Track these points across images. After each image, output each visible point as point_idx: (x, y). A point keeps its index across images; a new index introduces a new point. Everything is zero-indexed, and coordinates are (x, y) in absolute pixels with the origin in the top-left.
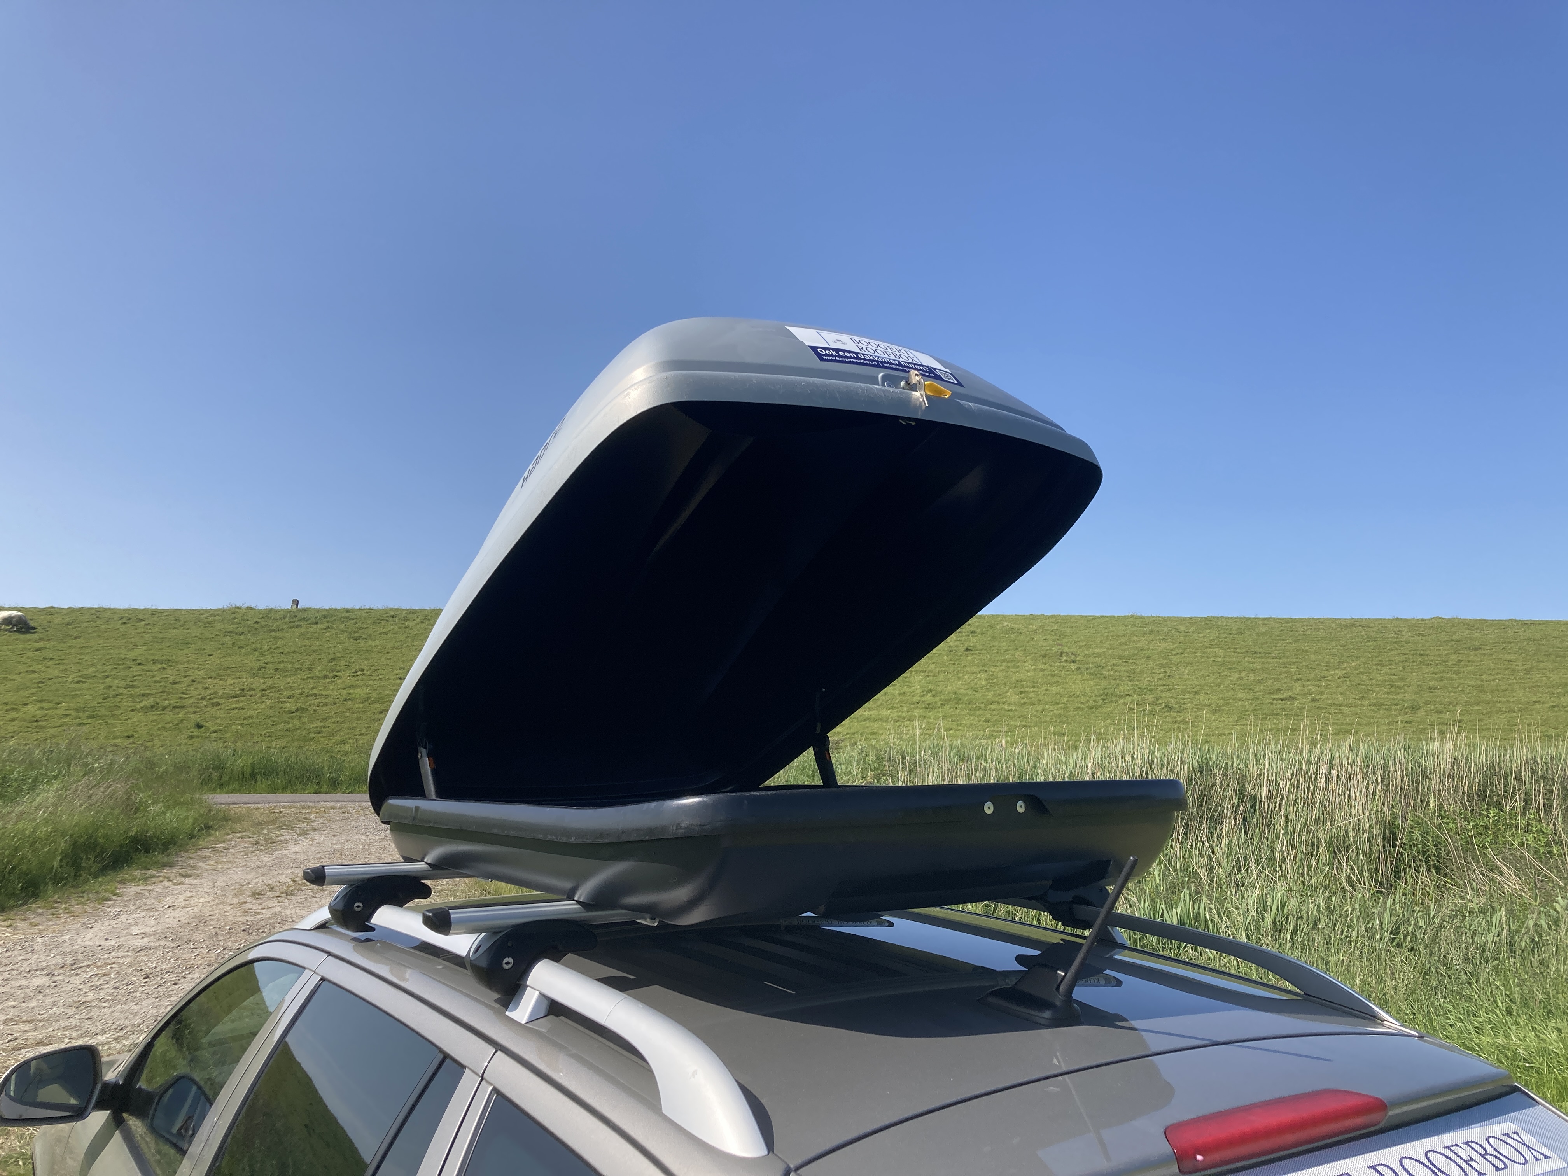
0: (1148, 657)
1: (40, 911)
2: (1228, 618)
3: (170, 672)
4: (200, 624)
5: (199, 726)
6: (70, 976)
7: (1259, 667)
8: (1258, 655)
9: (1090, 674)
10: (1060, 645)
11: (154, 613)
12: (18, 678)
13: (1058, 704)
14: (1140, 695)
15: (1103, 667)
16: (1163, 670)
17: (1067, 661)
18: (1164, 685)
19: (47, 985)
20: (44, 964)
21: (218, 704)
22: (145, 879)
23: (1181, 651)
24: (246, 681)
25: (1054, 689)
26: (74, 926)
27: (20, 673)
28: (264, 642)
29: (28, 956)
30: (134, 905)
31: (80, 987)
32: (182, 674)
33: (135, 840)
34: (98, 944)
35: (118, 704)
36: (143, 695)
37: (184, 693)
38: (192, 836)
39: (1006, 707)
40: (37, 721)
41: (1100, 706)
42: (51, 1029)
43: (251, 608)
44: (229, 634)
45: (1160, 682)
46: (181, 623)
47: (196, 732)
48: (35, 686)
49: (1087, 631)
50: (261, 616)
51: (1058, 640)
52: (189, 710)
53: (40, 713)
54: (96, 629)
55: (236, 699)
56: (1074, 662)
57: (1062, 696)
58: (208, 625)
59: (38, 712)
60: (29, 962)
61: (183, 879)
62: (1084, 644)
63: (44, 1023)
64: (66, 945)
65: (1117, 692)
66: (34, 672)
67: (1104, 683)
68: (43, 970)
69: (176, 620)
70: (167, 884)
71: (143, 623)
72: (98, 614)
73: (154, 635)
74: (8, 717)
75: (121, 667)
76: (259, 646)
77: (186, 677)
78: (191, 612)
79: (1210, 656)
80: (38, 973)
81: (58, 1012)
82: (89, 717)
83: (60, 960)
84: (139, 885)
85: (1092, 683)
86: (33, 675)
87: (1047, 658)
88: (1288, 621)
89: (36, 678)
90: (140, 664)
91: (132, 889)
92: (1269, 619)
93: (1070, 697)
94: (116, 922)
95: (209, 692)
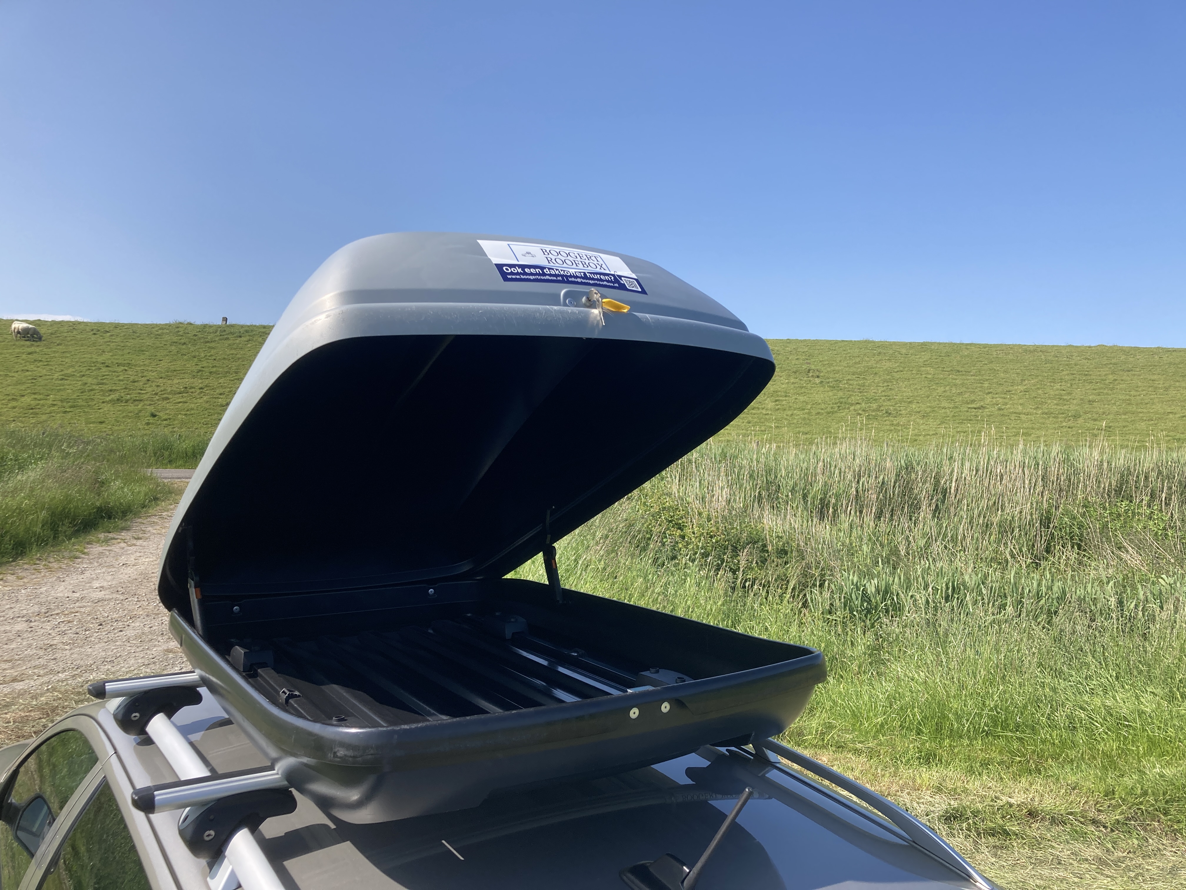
0: (876, 374)
1: (26, 566)
2: (940, 344)
3: (131, 373)
4: (152, 335)
5: (153, 415)
6: (44, 622)
7: (960, 383)
8: (961, 373)
9: (830, 387)
10: (809, 363)
11: (117, 326)
12: (16, 375)
13: (804, 410)
14: (867, 403)
15: (840, 381)
16: (886, 384)
17: (813, 376)
18: (885, 396)
19: (26, 630)
20: (25, 612)
21: (167, 399)
22: (107, 541)
23: (901, 369)
24: (188, 381)
25: (801, 398)
26: (50, 580)
27: (17, 372)
28: (201, 350)
29: (13, 606)
30: (97, 562)
31: (50, 632)
32: (140, 375)
33: (100, 509)
34: (66, 595)
35: (92, 397)
36: (111, 391)
37: (141, 390)
38: (144, 506)
39: (764, 412)
40: (32, 409)
41: (836, 412)
42: (24, 668)
43: (191, 324)
44: (175, 344)
45: (883, 394)
46: (138, 335)
47: (151, 420)
48: (30, 381)
49: (830, 353)
50: (198, 330)
51: (807, 359)
52: (146, 402)
53: (33, 403)
54: (73, 338)
55: (180, 395)
56: (818, 377)
57: (807, 403)
58: (158, 336)
59: (32, 402)
60: (13, 610)
61: (135, 542)
62: (827, 362)
63: (20, 662)
64: (43, 596)
65: (850, 401)
66: (28, 371)
67: (840, 394)
68: (23, 617)
69: (134, 332)
70: (123, 545)
71: (108, 334)
72: (73, 325)
73: (117, 344)
74: (10, 405)
75: (94, 368)
76: (197, 354)
77: (142, 377)
78: (145, 326)
79: (923, 373)
80: (19, 619)
81: (31, 653)
82: (71, 407)
83: (36, 609)
84: (102, 546)
85: (831, 394)
86: (27, 373)
87: (797, 374)
88: (985, 346)
89: (30, 376)
90: (107, 366)
91: (96, 549)
92: (971, 344)
93: (813, 404)
94: (82, 576)
95: (160, 389)
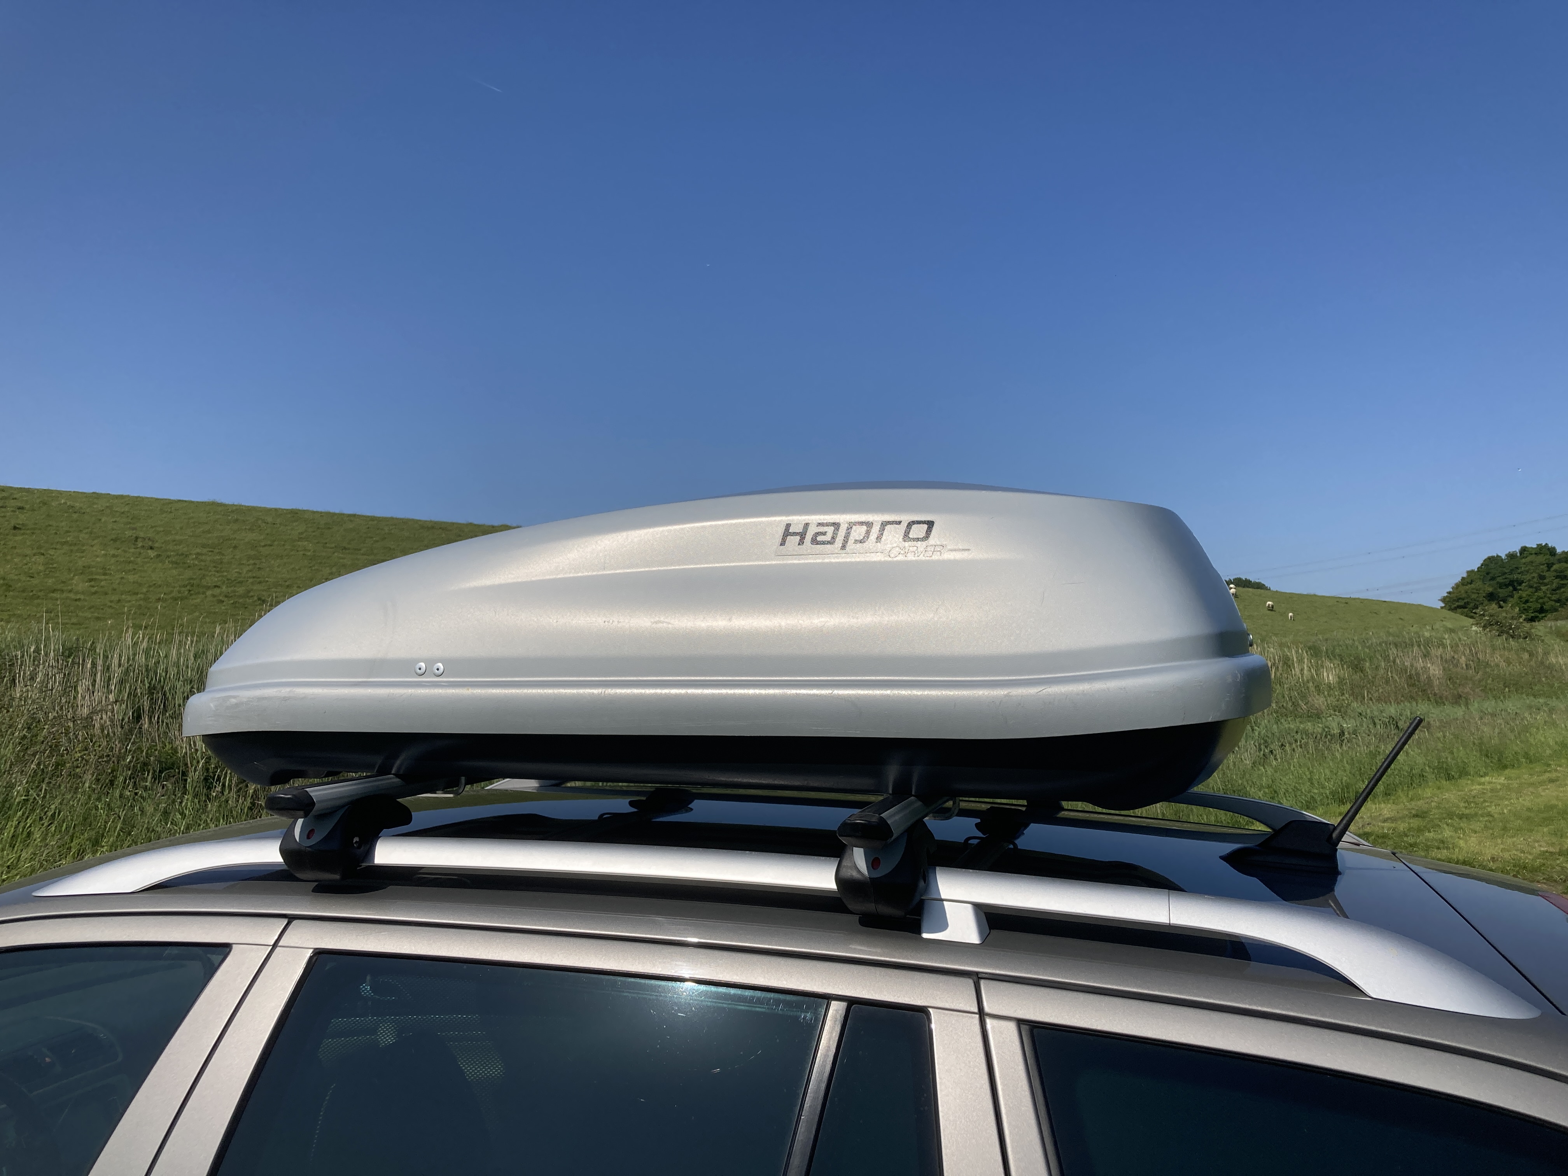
9: (172, 563)
10: (134, 529)
13: (137, 594)
14: (230, 587)
15: (186, 556)
16: (251, 562)
17: (143, 547)
18: (254, 577)
23: (269, 543)
25: (131, 578)
41: (186, 598)
45: (250, 574)
49: (163, 516)
51: (130, 523)
56: (151, 548)
57: (140, 585)
62: (162, 529)
65: (204, 583)
67: (188, 573)
79: (299, 549)
85: (175, 572)
87: (118, 543)
88: (373, 519)
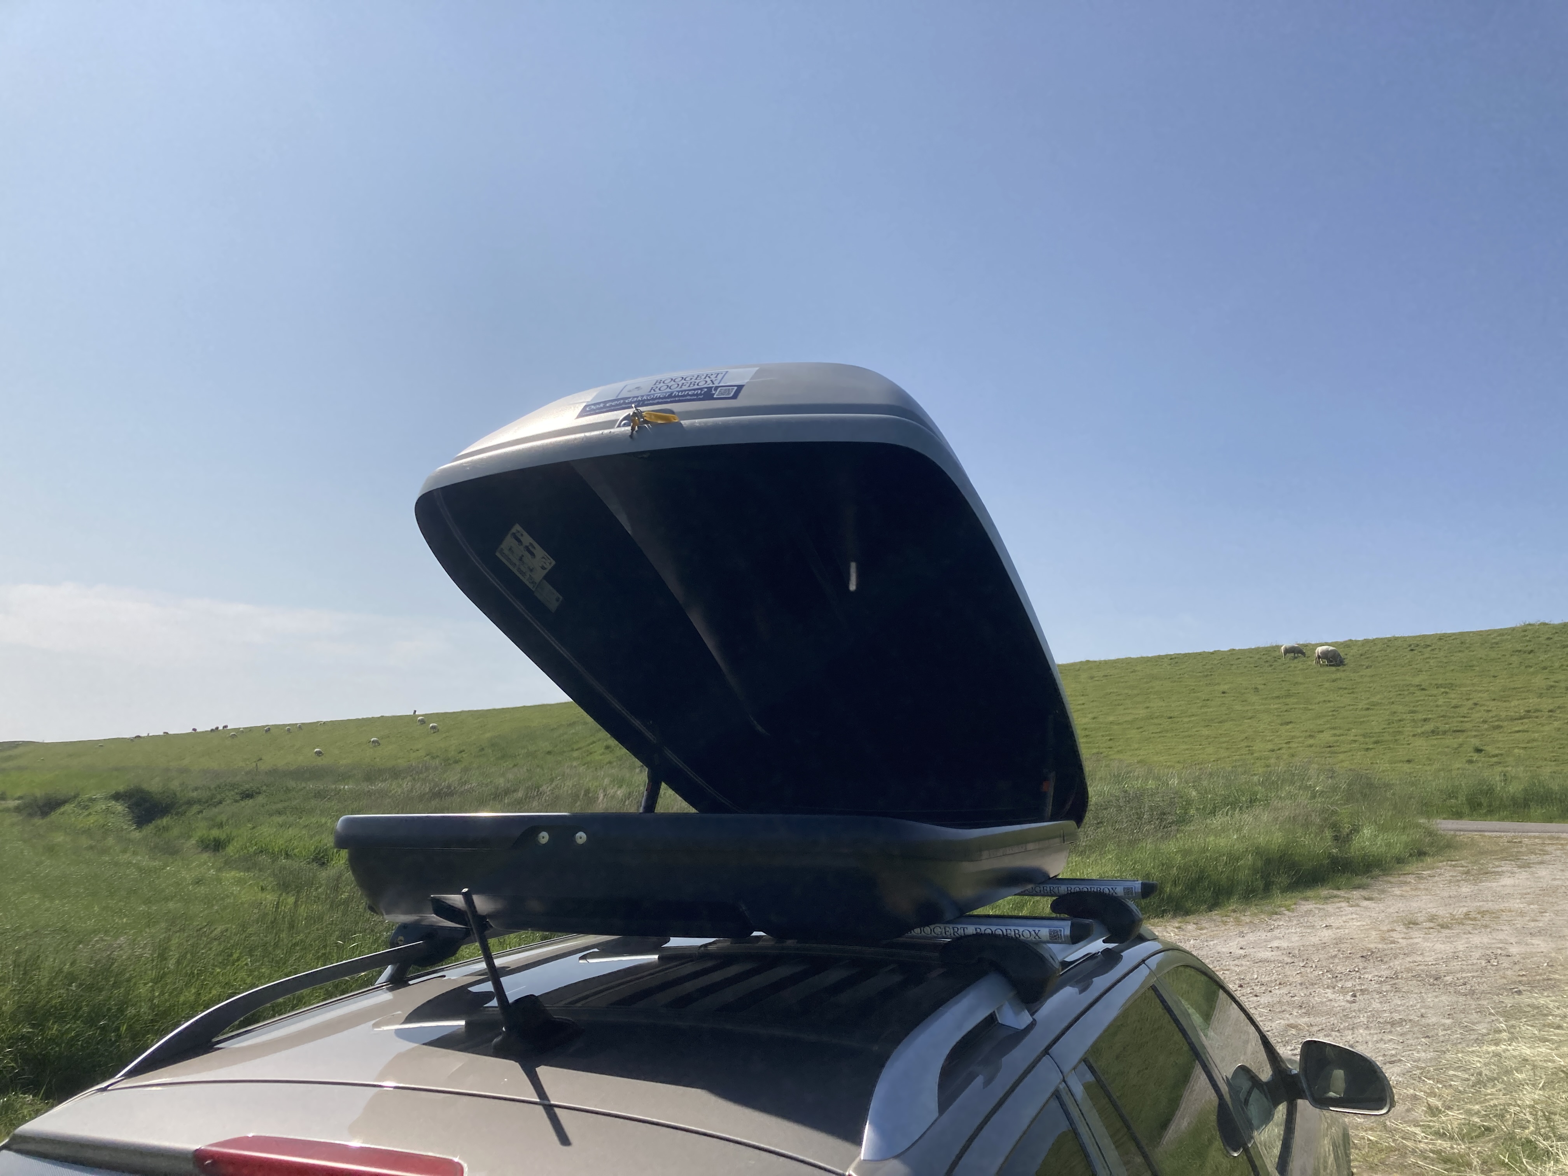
4: (1486, 645)
5: (1479, 751)
11: (1442, 637)
12: (1316, 707)
21: (1499, 727)
24: (1533, 701)
28: (1554, 659)
30: (1298, 921)
35: (1400, 729)
36: (1425, 720)
37: (1465, 717)
40: (1330, 747)
43: (1545, 624)
44: (1517, 653)
46: (1468, 645)
47: (1476, 756)
48: (1330, 714)
50: (1554, 631)
52: (1469, 733)
53: (1333, 739)
54: (1386, 658)
55: (1520, 721)
58: (1494, 646)
61: (1361, 902)
66: (1329, 701)
69: (1462, 643)
70: (1343, 904)
71: (1429, 649)
72: (1389, 643)
73: (1439, 660)
75: (1406, 693)
76: (1549, 664)
77: (1468, 700)
78: (1479, 633)
82: (1376, 742)
86: (1329, 704)
89: (1331, 707)
94: (1267, 934)
95: (1491, 714)
